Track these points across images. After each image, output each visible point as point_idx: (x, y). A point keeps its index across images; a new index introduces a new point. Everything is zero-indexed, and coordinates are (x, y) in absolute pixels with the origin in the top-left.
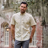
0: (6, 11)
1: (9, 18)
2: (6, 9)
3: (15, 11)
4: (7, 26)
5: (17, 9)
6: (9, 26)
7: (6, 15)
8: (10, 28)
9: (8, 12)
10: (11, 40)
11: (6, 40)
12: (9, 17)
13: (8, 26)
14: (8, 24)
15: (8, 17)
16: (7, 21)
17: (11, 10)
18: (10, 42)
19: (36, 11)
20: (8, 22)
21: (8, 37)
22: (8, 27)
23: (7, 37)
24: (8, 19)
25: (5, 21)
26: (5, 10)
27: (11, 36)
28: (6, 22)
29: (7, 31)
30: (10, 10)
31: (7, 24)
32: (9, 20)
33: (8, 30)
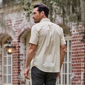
0: (7, 10)
1: (13, 25)
2: (6, 5)
3: (25, 10)
4: (9, 41)
5: (29, 6)
6: (12, 43)
7: (6, 18)
8: (15, 47)
9: (12, 13)
10: (17, 71)
11: (5, 72)
12: (13, 23)
13: (10, 43)
14: (10, 38)
15: (9, 24)
17: (18, 8)
18: (16, 77)
19: (71, 11)
20: (11, 34)
21: (11, 65)
22: (10, 45)
23: (7, 65)
24: (10, 27)
25: (4, 32)
26: (4, 8)
27: (17, 64)
28: (7, 35)
29: (9, 53)
30: (15, 8)
31: (8, 39)
32: (14, 28)
33: (10, 51)
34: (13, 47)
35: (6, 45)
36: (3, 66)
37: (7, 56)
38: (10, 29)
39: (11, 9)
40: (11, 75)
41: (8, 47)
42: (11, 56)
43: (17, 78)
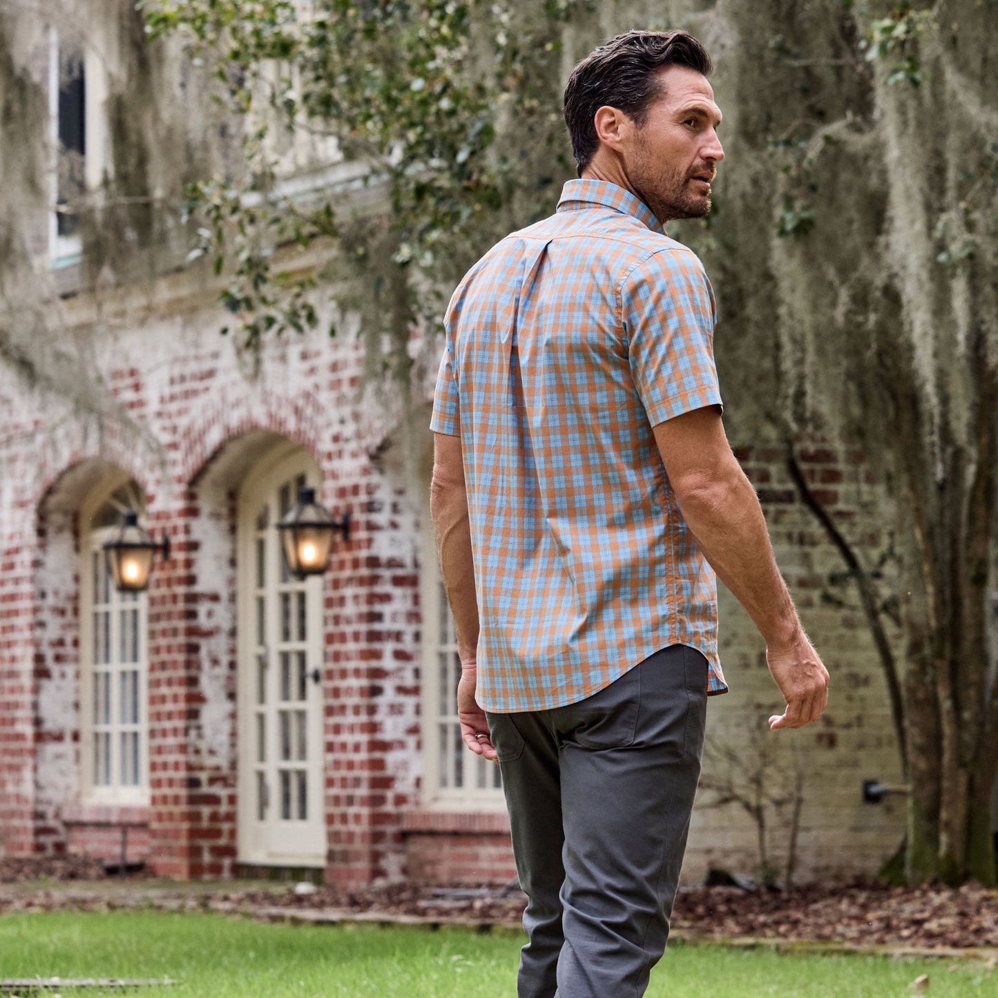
0: (110, 307)
1: (153, 406)
2: (107, 274)
3: (234, 305)
4: (123, 510)
5: (259, 280)
6: (143, 522)
7: (105, 359)
8: (165, 548)
9: (142, 323)
10: (182, 706)
11: (102, 707)
12: (155, 389)
13: (132, 520)
14: (135, 489)
15: (129, 396)
16: (116, 445)
17: (184, 291)
18: (171, 741)
20: (138, 463)
21: (143, 666)
22: (132, 535)
23: (115, 666)
24: (133, 414)
25: (92, 449)
26: (92, 290)
27: (181, 657)
28: (114, 467)
29: (127, 589)
30: (164, 292)
31: (119, 495)
32: (156, 426)
33: (133, 570)
34: (154, 548)
35: (108, 534)
36: (87, 666)
37: (117, 604)
38: (133, 430)
39: (136, 301)
40: (143, 727)
41: (122, 548)
42: (142, 603)
43: (183, 749)
